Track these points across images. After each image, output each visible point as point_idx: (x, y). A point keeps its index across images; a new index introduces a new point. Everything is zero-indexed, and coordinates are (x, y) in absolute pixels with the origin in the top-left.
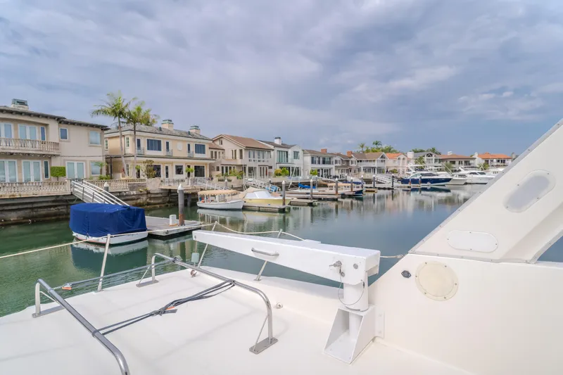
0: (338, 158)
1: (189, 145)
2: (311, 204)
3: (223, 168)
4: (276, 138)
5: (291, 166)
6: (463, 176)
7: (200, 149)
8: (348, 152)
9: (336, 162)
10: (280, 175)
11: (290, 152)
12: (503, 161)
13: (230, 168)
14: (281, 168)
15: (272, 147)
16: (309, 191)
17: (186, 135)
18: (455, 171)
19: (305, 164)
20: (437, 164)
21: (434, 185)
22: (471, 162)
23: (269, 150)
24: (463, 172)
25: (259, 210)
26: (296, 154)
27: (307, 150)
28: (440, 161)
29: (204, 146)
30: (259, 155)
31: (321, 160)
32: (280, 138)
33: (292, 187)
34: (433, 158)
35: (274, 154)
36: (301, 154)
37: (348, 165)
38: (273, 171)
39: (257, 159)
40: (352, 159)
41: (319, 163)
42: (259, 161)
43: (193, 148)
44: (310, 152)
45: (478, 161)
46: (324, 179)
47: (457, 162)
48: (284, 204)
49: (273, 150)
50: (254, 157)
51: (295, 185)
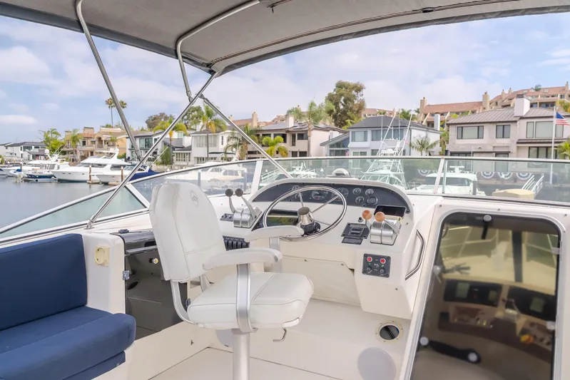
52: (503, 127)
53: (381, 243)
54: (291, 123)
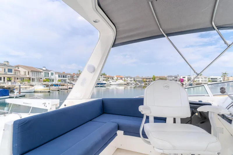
0: (69, 76)
1: (5, 69)
2: (58, 90)
3: (20, 78)
4: (43, 67)
5: (50, 78)
6: (111, 82)
7: (10, 71)
8: (73, 74)
9: (68, 77)
10: (45, 81)
11: (50, 73)
12: (122, 78)
13: (24, 78)
14: (46, 79)
15: (42, 71)
16: (58, 87)
17: (4, 65)
18: (109, 81)
19: (56, 77)
20: (104, 79)
21: (101, 85)
22: (114, 78)
23: (41, 72)
24: (110, 81)
25: (41, 92)
26: (52, 74)
27: (57, 72)
28: (105, 77)
29: (12, 70)
30: (36, 74)
31: (62, 76)
32: (45, 67)
33: (51, 86)
34: (103, 76)
35: (43, 74)
36: (54, 74)
37: (73, 78)
38: (42, 80)
39: (35, 75)
40: (75, 76)
41: (62, 77)
42: (36, 76)
43: (7, 70)
44: (58, 73)
45: (115, 78)
46: (63, 83)
47: (110, 78)
48: (50, 90)
49: (42, 72)
50: (34, 75)
51: (52, 85)
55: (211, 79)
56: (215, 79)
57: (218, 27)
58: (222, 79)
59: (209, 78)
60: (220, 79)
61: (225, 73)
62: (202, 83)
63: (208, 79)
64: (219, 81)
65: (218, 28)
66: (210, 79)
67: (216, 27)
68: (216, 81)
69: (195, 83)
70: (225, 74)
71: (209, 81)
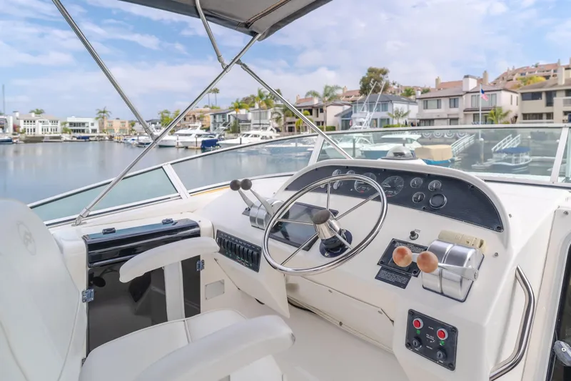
52: (454, 100)
53: (442, 294)
54: (316, 101)
55: (71, 124)
56: (79, 124)
57: (206, 12)
58: (96, 126)
59: (65, 123)
60: (92, 124)
61: (102, 110)
62: (43, 137)
63: (62, 124)
64: (90, 131)
65: (206, 15)
66: (68, 125)
67: (203, 9)
68: (83, 131)
69: (23, 137)
70: (104, 112)
71: (65, 131)
